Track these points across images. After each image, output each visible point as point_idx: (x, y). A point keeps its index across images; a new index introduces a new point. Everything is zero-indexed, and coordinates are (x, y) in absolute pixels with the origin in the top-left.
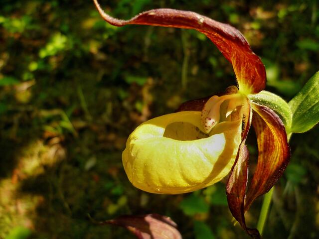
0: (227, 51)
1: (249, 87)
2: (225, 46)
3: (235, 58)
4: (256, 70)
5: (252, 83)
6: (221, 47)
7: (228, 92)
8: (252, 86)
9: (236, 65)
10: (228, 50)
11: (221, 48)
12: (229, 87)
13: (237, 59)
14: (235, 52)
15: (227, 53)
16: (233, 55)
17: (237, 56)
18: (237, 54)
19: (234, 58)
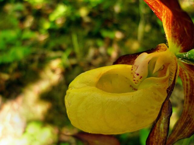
0: (159, 11)
1: (178, 46)
2: (157, 6)
3: (166, 17)
4: (185, 29)
5: (181, 42)
6: (153, 6)
7: (159, 49)
8: (181, 45)
9: (166, 24)
10: (160, 9)
11: (153, 8)
12: (160, 45)
13: (167, 17)
14: (165, 11)
15: (158, 13)
16: (164, 14)
17: (167, 15)
18: (167, 13)
19: (164, 17)
